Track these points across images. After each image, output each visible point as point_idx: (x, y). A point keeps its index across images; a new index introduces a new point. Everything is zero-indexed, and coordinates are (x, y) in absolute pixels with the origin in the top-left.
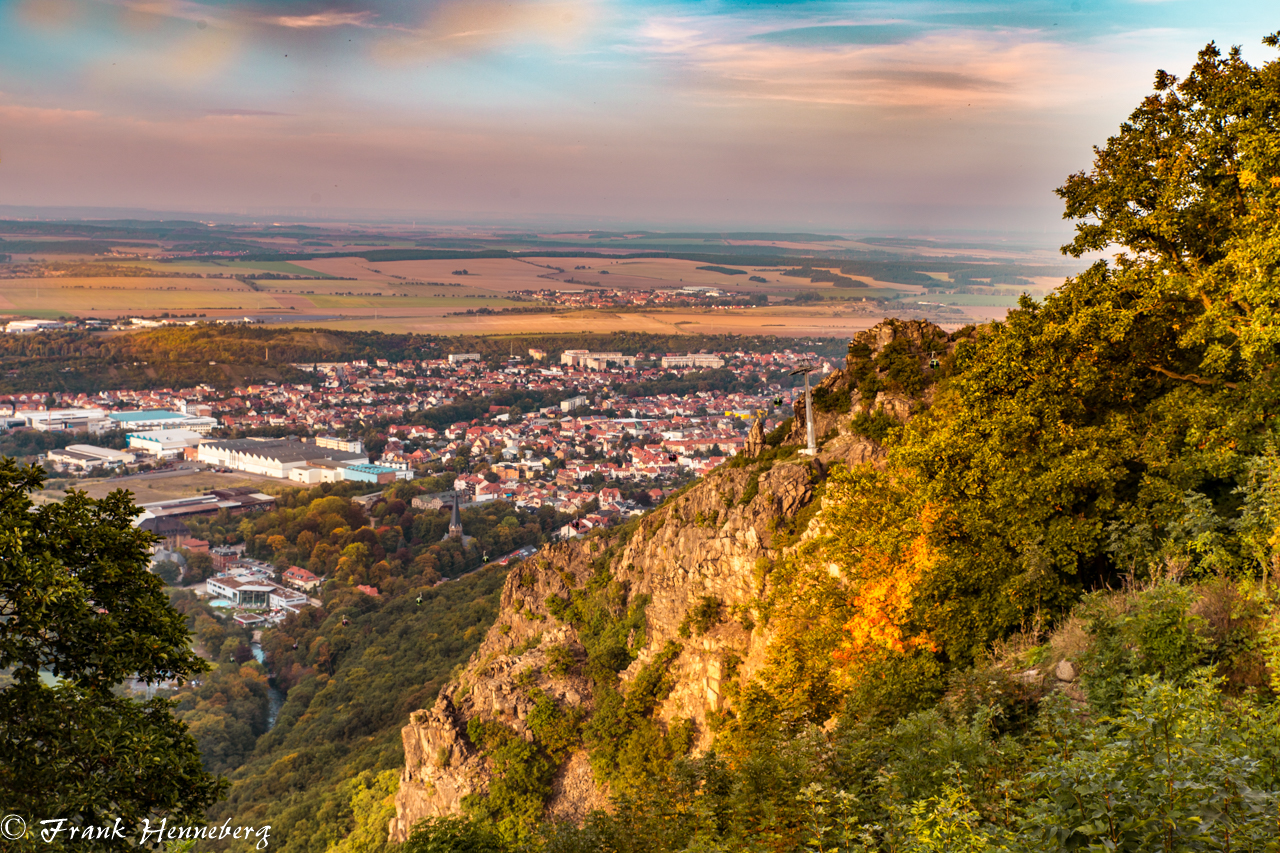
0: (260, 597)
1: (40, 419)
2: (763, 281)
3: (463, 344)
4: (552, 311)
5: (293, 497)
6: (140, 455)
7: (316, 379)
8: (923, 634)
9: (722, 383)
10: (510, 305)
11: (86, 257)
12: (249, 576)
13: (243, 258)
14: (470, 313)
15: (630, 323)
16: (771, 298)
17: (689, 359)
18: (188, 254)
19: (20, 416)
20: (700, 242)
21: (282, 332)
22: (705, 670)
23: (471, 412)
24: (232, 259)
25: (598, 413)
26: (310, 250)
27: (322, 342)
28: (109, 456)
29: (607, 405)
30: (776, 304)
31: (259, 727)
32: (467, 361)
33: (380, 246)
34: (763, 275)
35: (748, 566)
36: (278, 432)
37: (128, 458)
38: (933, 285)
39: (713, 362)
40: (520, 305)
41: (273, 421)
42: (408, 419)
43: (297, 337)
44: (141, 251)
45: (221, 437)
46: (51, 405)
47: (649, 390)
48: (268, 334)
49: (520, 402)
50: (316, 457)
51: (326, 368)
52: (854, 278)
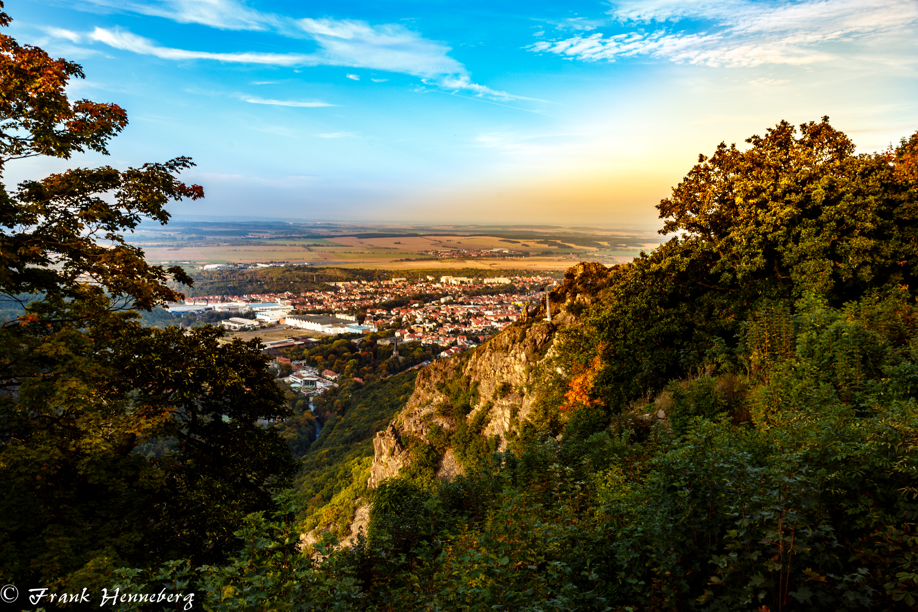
0: (312, 383)
1: (219, 307)
2: (528, 246)
3: (399, 274)
4: (437, 259)
5: (326, 340)
6: (261, 322)
7: (336, 289)
8: (599, 398)
9: (510, 290)
10: (419, 257)
11: (238, 237)
12: (307, 374)
13: (304, 237)
14: (402, 260)
15: (470, 264)
16: (531, 253)
17: (496, 280)
18: (281, 236)
19: (210, 305)
20: (500, 229)
21: (323, 269)
22: (503, 414)
23: (402, 303)
24: (300, 238)
25: (457, 303)
26: (333, 234)
27: (338, 273)
28: (248, 322)
29: (460, 300)
30: (533, 256)
31: (312, 438)
32: (400, 281)
33: (363, 232)
34: (527, 243)
35: (522, 369)
36: (320, 312)
37: (256, 323)
38: (601, 247)
39: (506, 281)
40: (423, 257)
41: (318, 307)
42: (375, 306)
43: (328, 271)
44: (261, 235)
45: (295, 314)
46: (223, 301)
47: (478, 293)
48: (315, 270)
49: (423, 298)
50: (336, 323)
51: (340, 284)
52: (567, 244)
